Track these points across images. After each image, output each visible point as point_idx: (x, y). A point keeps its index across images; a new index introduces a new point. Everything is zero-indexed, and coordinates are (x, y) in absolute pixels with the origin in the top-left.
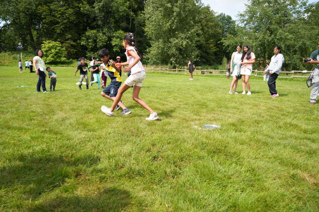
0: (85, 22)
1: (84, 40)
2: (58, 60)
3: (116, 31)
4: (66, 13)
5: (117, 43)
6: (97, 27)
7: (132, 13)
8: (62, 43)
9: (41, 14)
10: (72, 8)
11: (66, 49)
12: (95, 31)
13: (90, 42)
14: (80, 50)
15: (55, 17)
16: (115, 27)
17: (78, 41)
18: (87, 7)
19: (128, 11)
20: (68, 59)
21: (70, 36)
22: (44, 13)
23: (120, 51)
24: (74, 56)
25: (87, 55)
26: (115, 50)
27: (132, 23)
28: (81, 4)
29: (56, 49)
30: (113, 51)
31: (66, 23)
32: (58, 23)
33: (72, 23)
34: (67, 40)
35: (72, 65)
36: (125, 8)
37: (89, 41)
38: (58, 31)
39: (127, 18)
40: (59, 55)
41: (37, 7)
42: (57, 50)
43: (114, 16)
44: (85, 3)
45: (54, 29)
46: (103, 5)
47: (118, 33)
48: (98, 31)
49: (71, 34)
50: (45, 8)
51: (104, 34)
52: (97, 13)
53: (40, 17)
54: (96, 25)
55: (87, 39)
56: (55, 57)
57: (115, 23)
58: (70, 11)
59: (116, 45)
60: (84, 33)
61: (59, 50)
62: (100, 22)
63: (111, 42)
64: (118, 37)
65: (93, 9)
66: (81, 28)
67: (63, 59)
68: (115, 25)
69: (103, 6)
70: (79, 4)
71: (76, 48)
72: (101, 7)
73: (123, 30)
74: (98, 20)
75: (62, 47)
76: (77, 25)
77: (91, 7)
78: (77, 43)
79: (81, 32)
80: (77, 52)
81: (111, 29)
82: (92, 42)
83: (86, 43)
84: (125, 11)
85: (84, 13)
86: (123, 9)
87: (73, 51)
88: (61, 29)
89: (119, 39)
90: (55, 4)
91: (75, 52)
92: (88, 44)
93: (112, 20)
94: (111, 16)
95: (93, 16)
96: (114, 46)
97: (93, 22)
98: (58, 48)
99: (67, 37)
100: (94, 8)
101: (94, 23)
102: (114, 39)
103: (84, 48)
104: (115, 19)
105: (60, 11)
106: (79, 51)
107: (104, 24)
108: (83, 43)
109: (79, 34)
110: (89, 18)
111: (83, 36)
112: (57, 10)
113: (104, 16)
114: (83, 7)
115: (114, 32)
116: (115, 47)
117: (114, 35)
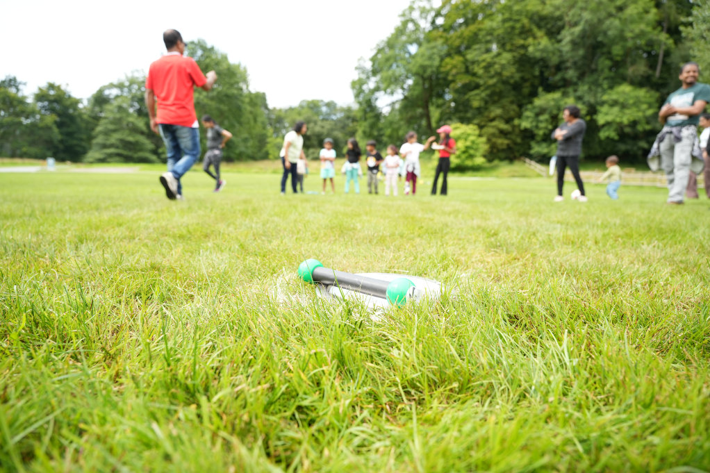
0: (535, 77)
1: (528, 117)
2: (469, 163)
3: (611, 88)
4: (495, 63)
5: (609, 118)
6: (565, 85)
7: (663, 37)
8: (481, 127)
9: (447, 73)
10: (510, 51)
11: (489, 140)
12: (557, 95)
13: (541, 122)
14: (519, 140)
15: (474, 75)
16: (612, 78)
17: (516, 122)
18: (544, 42)
19: (649, 32)
20: (490, 161)
21: (498, 111)
22: (454, 71)
23: (616, 138)
24: (502, 155)
25: (532, 152)
26: (603, 134)
27: (664, 63)
28: (530, 40)
29: (466, 140)
30: (599, 138)
31: (494, 85)
32: (477, 86)
33: (505, 82)
34: (492, 120)
35: (495, 173)
36: (643, 26)
37: (542, 118)
38: (476, 104)
39: (649, 53)
40: (472, 152)
41: (442, 59)
42: (468, 143)
43: (609, 53)
44: (539, 33)
45: (468, 100)
46: (584, 31)
47: (618, 93)
48: (565, 94)
49: (503, 107)
50: (457, 59)
51: (579, 98)
52: (567, 52)
53: (445, 79)
54: (560, 80)
55: (537, 115)
56: (464, 156)
57: (610, 69)
58: (507, 57)
59: (608, 124)
60: (531, 102)
61: (473, 142)
62: (571, 74)
63: (595, 117)
64: (614, 103)
65: (557, 46)
66: (526, 90)
67: (479, 160)
68: (612, 74)
69: (584, 35)
70: (525, 39)
71: (509, 136)
72: (578, 36)
73: (632, 83)
74: (567, 68)
75: (480, 136)
76: (516, 87)
77: (553, 40)
78: (514, 127)
79: (525, 101)
80: (512, 145)
81: (600, 85)
82: (547, 120)
83: (534, 124)
84: (642, 34)
85: (534, 58)
86: (637, 31)
87: (502, 144)
88: (482, 99)
89: (616, 109)
90: (475, 50)
91: (508, 145)
92: (537, 127)
93: (604, 63)
94: (603, 54)
95: (555, 60)
96: (603, 126)
97: (555, 74)
98: (472, 138)
99: (492, 115)
100: (559, 41)
101: (558, 77)
102: (605, 109)
103: (528, 135)
104: (611, 59)
105: (484, 61)
106: (515, 143)
107: (581, 76)
108: (525, 124)
109: (520, 106)
110: (547, 67)
111: (526, 110)
112: (478, 61)
113: (584, 57)
114: (534, 45)
115: (604, 91)
116: (606, 128)
117: (605, 98)
